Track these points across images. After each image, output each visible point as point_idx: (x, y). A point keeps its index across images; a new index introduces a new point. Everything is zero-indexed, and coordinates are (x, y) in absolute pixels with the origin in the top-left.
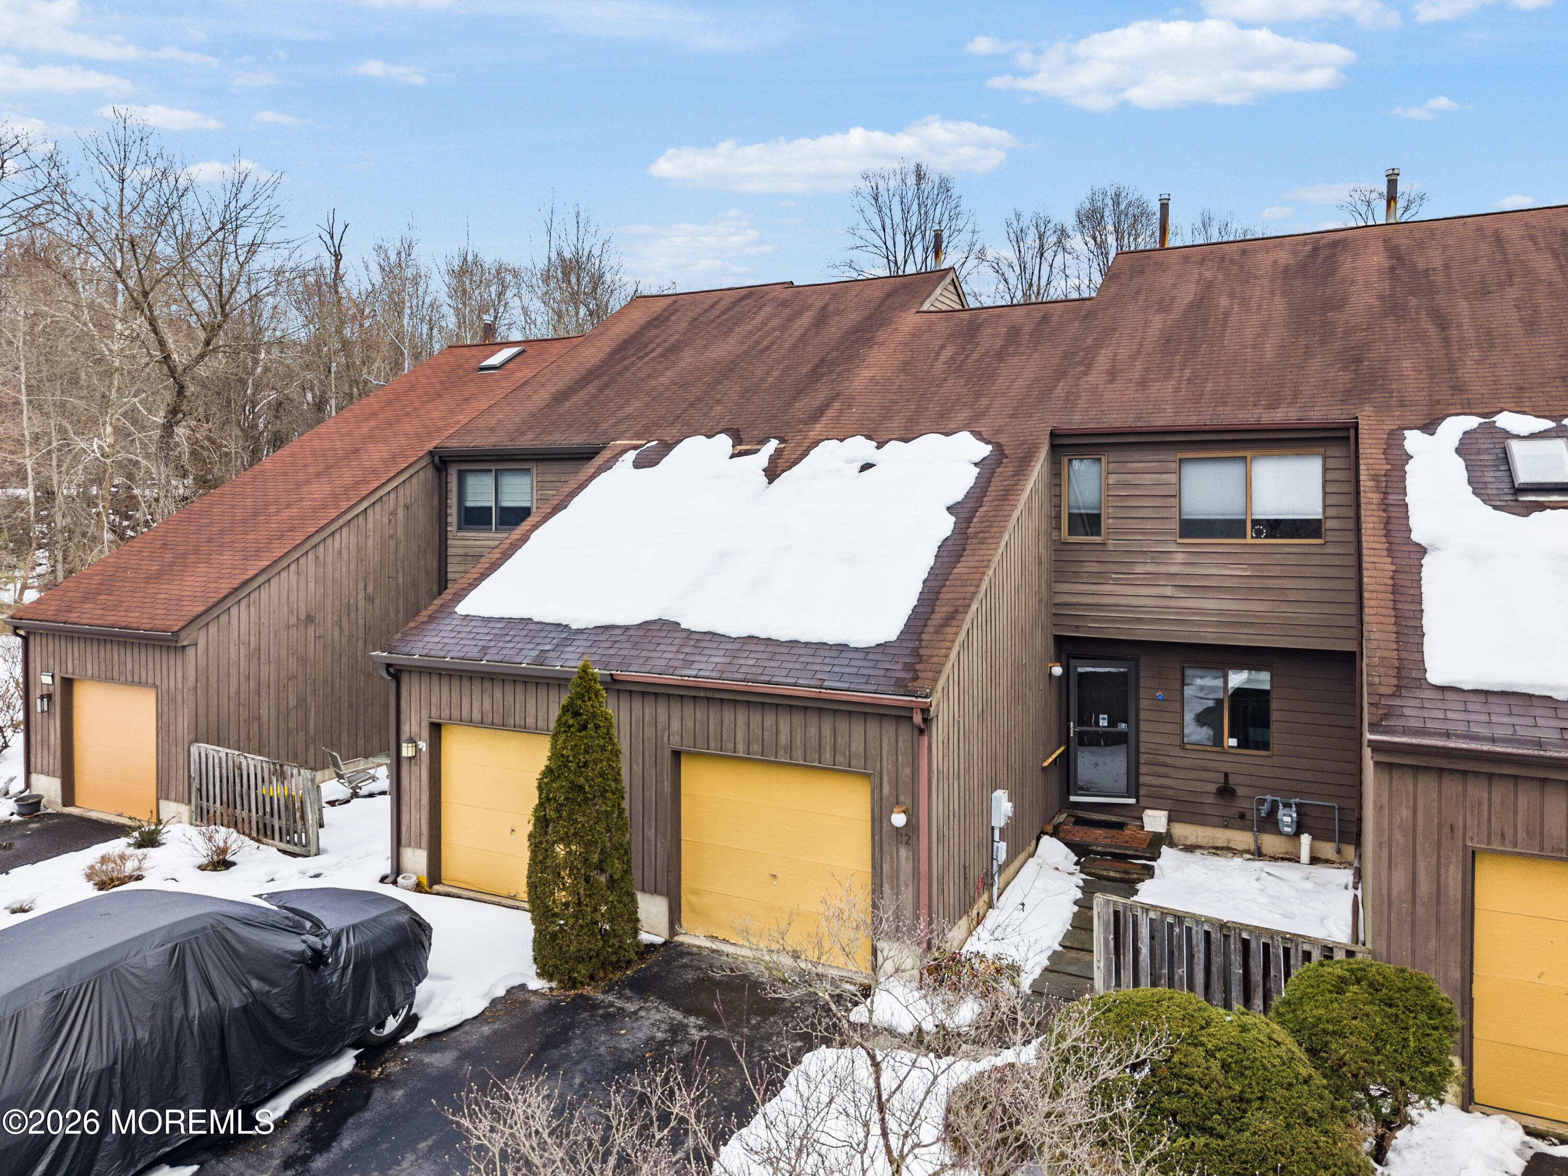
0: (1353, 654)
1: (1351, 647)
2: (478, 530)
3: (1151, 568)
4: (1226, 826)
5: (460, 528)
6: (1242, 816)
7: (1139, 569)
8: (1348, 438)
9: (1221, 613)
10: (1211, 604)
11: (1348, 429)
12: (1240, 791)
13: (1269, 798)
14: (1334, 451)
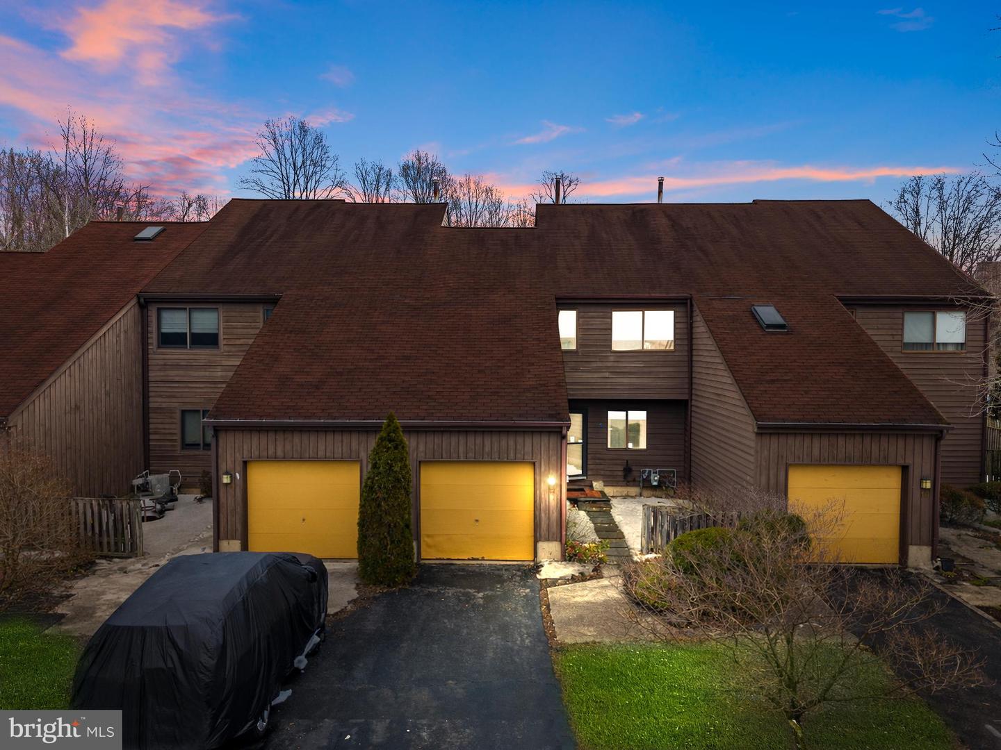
0: (686, 401)
1: (685, 397)
2: (175, 348)
3: (600, 364)
4: (628, 486)
5: (159, 347)
6: (634, 480)
7: (594, 365)
8: (687, 303)
9: (630, 384)
10: (625, 380)
11: (687, 299)
12: (634, 468)
13: (647, 470)
14: (682, 309)
